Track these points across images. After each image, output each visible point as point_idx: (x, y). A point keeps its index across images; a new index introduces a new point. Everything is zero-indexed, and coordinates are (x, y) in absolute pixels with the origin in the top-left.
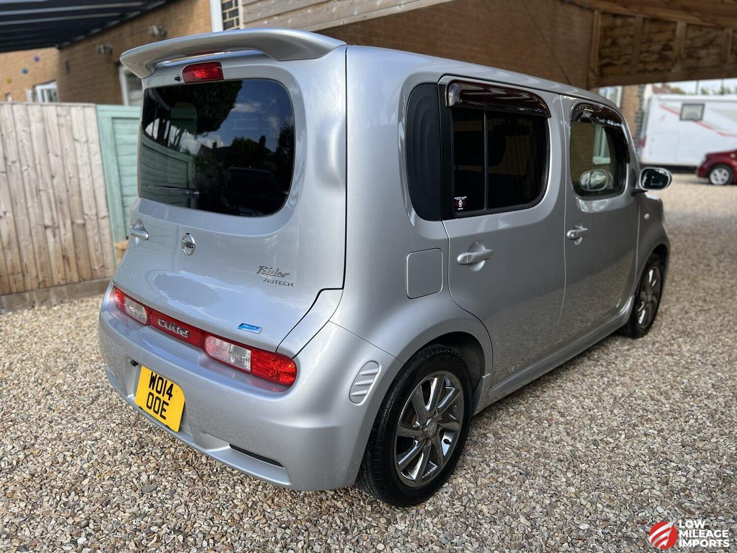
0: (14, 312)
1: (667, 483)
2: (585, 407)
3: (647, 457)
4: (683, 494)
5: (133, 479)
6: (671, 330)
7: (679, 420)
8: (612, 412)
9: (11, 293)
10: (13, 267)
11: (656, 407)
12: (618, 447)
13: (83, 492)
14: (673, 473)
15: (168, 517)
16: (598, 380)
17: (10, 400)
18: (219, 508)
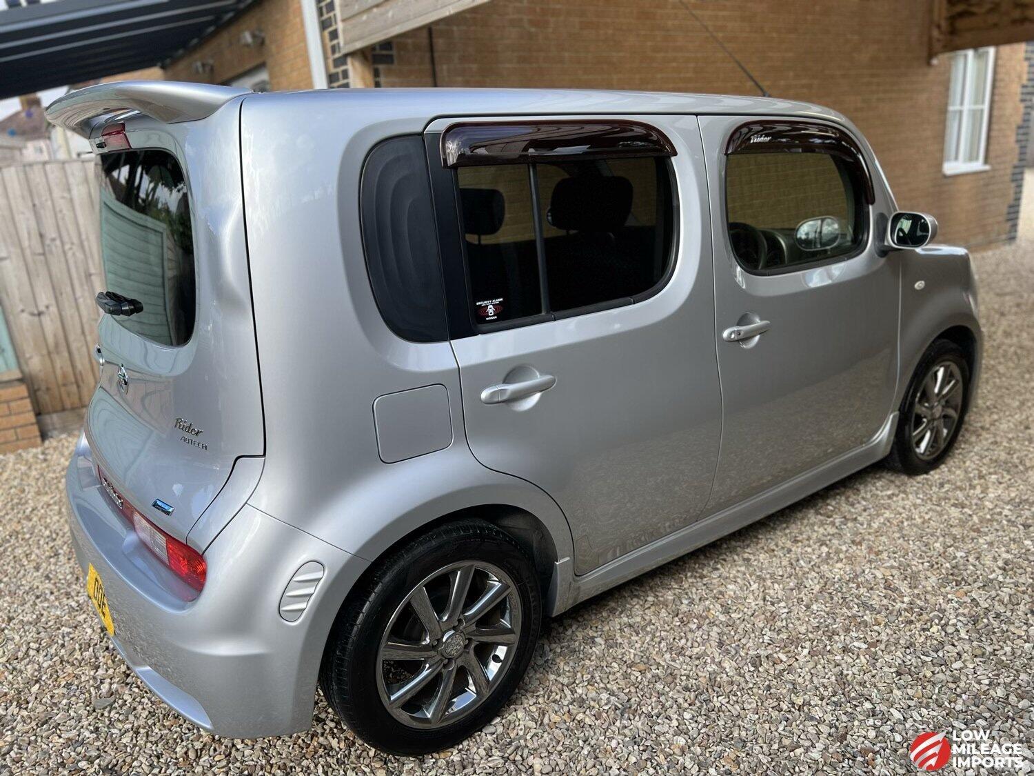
0: (69, 435)
1: (844, 737)
2: (768, 598)
3: (830, 690)
4: (862, 759)
5: (92, 689)
6: (984, 461)
7: (913, 626)
8: (808, 607)
9: (64, 409)
10: (65, 376)
11: (885, 602)
12: (790, 668)
13: (28, 703)
14: (860, 721)
15: (106, 750)
16: (813, 550)
17: (8, 564)
18: (175, 740)
